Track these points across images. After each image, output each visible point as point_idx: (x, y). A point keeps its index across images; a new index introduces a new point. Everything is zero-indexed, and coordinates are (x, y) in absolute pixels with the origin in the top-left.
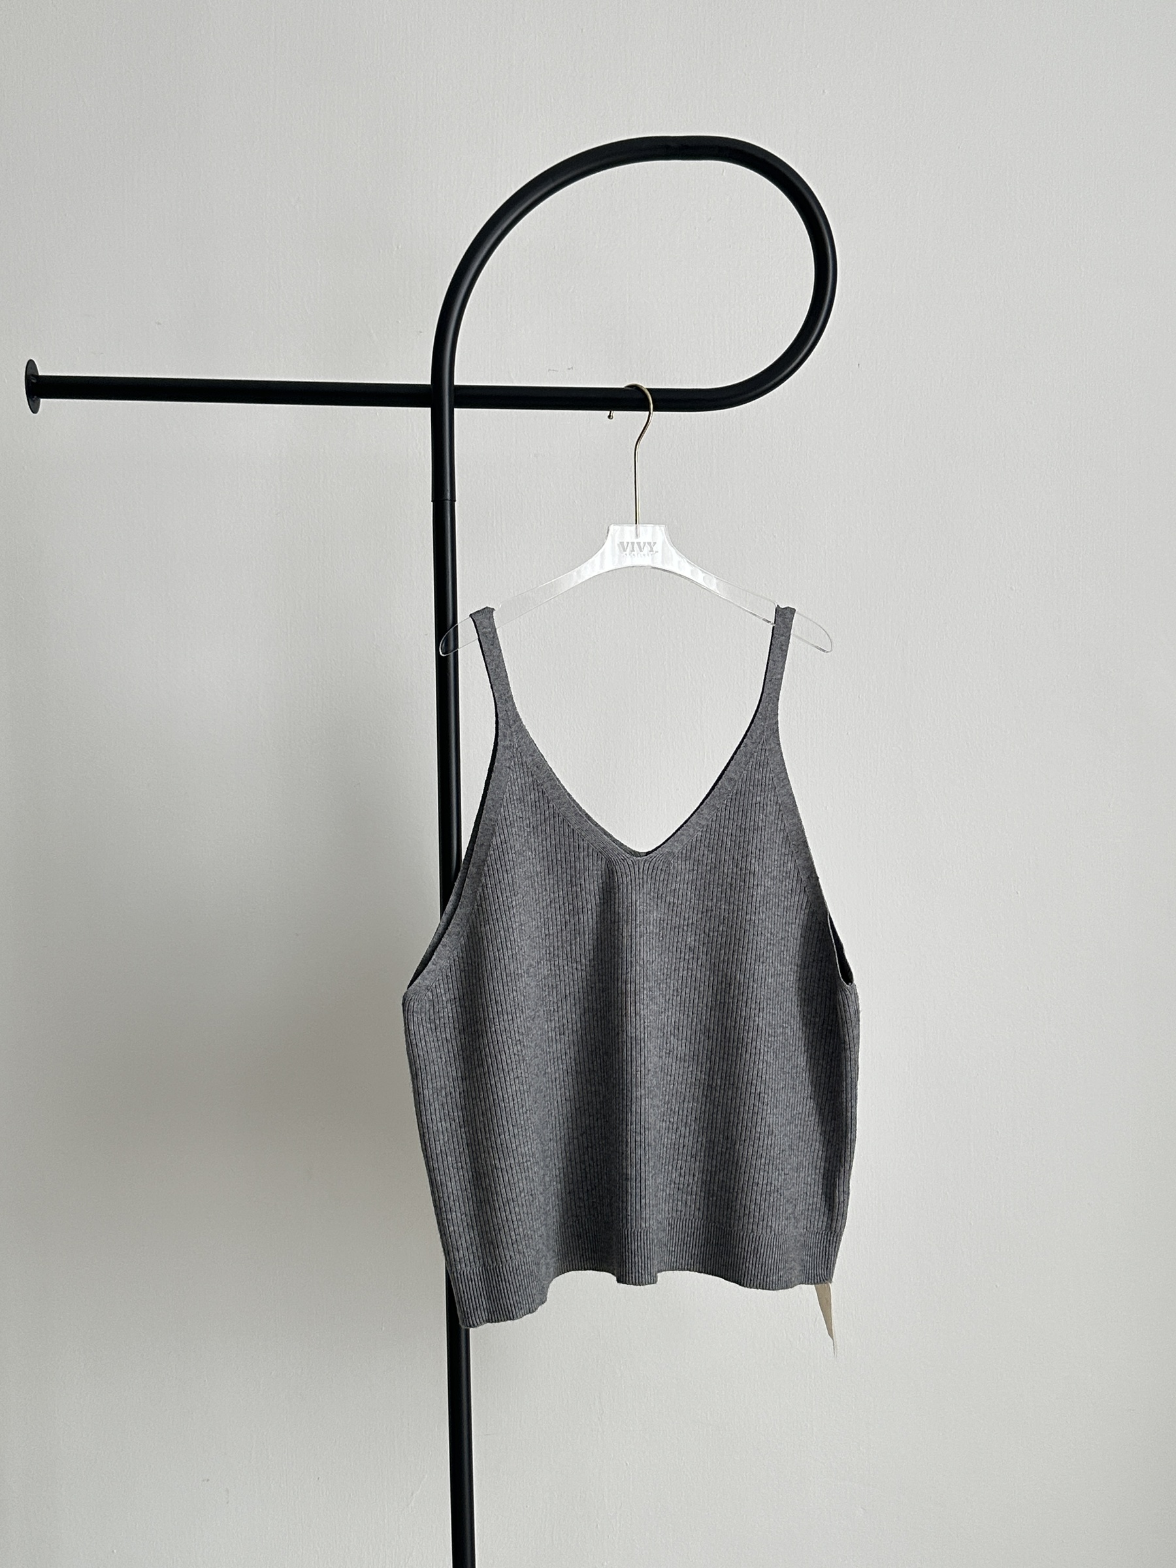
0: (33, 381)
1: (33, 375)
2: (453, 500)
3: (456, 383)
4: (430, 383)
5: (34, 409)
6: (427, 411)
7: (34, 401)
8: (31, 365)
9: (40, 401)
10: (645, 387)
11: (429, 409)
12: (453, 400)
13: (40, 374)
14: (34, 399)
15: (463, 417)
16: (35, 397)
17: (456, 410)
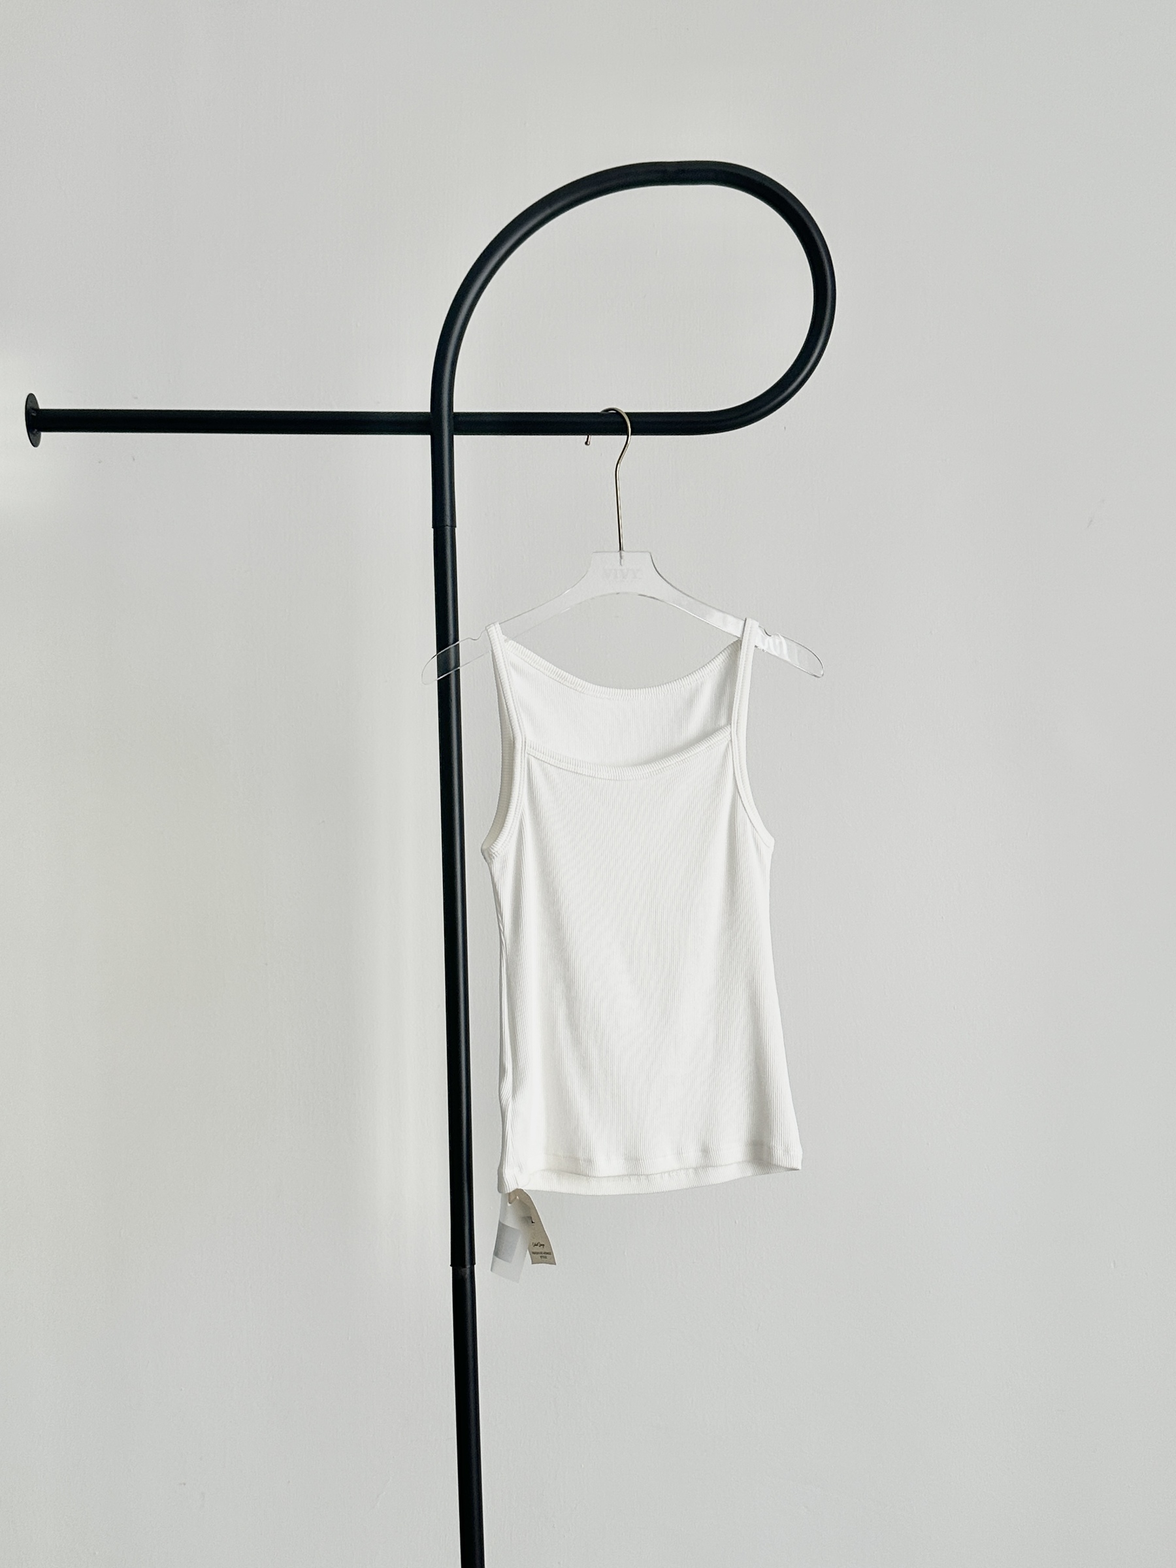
0: (33, 414)
1: (33, 409)
2: (453, 526)
3: (455, 410)
4: (428, 410)
5: (35, 442)
6: (427, 438)
7: (34, 434)
8: (31, 398)
9: (40, 434)
10: (624, 411)
11: (429, 437)
12: (453, 428)
13: (41, 407)
14: (34, 432)
15: (462, 443)
16: (36, 430)
17: (455, 436)
